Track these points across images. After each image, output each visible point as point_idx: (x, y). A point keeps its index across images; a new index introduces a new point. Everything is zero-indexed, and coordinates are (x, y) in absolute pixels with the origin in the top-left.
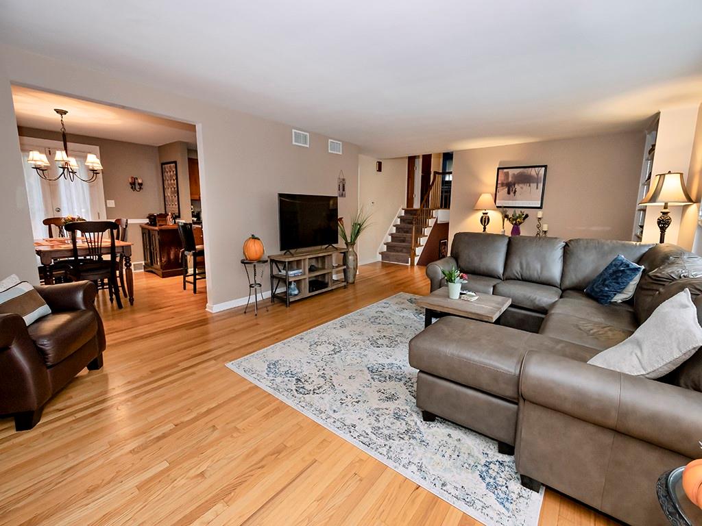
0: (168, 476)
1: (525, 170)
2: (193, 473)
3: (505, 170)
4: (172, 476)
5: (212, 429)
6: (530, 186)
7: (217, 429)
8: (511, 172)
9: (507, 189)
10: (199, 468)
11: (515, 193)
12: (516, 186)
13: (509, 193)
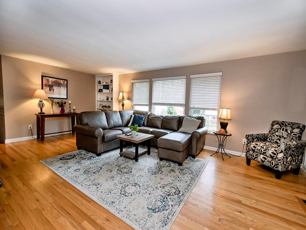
0: (252, 224)
1: (58, 80)
2: (243, 216)
3: (47, 78)
4: (251, 223)
5: (221, 220)
6: (61, 88)
7: (219, 218)
8: (50, 79)
9: (49, 88)
10: (240, 215)
11: (53, 91)
12: (54, 87)
13: (50, 90)
